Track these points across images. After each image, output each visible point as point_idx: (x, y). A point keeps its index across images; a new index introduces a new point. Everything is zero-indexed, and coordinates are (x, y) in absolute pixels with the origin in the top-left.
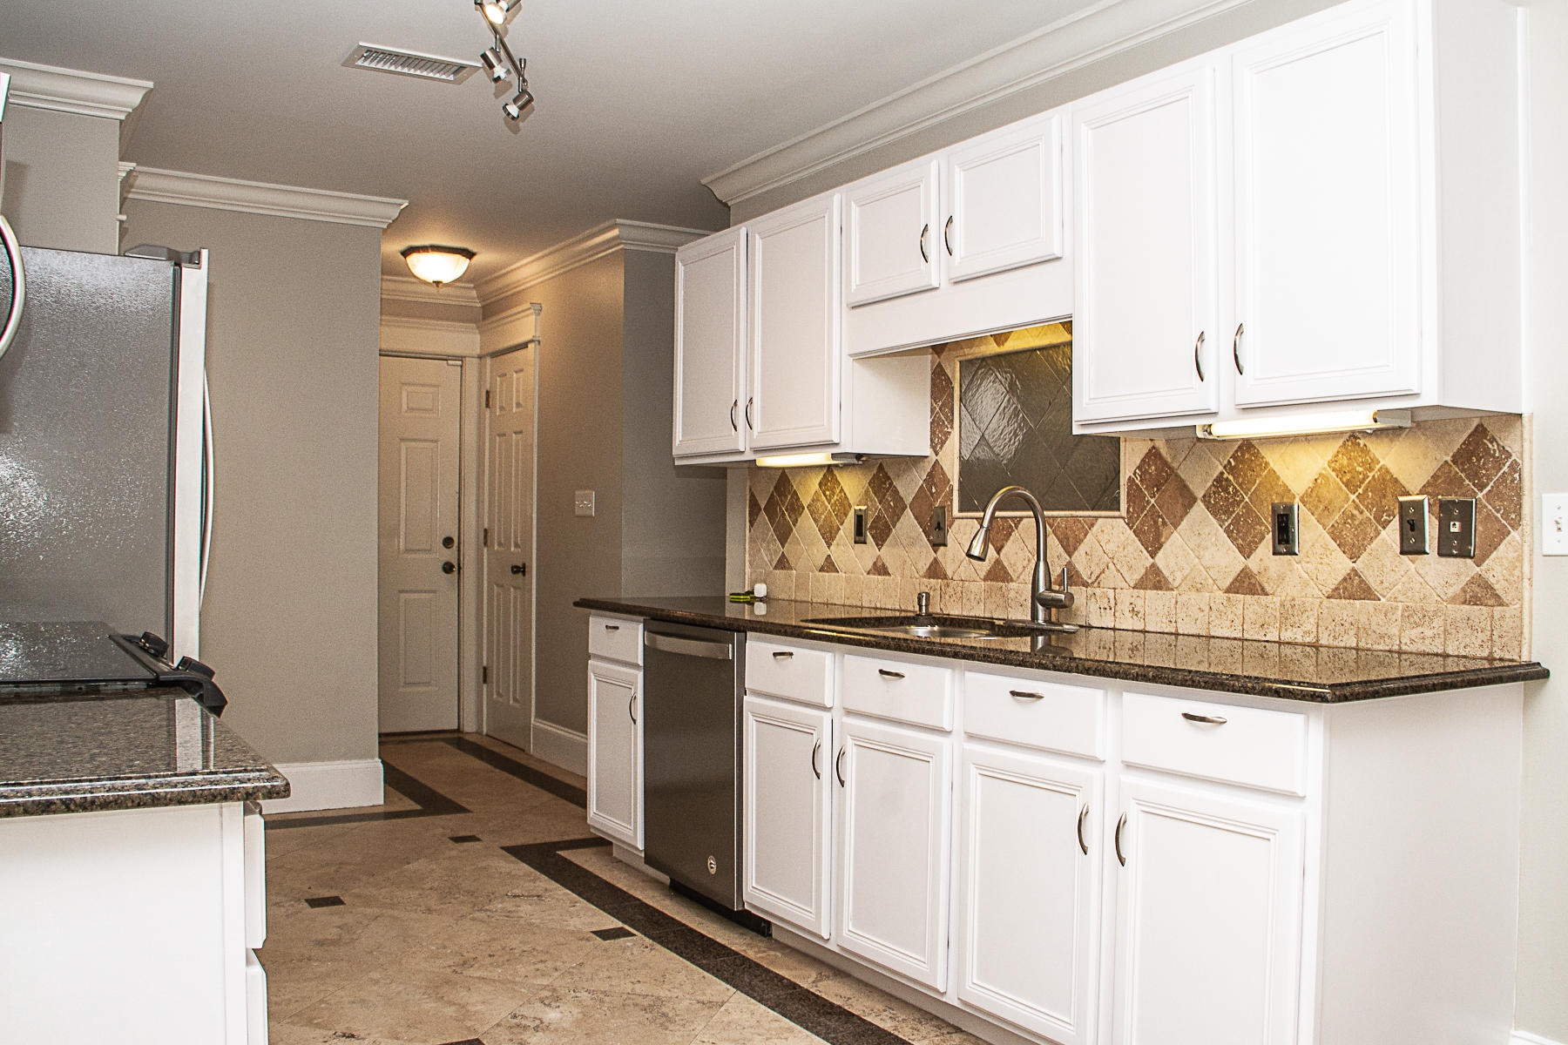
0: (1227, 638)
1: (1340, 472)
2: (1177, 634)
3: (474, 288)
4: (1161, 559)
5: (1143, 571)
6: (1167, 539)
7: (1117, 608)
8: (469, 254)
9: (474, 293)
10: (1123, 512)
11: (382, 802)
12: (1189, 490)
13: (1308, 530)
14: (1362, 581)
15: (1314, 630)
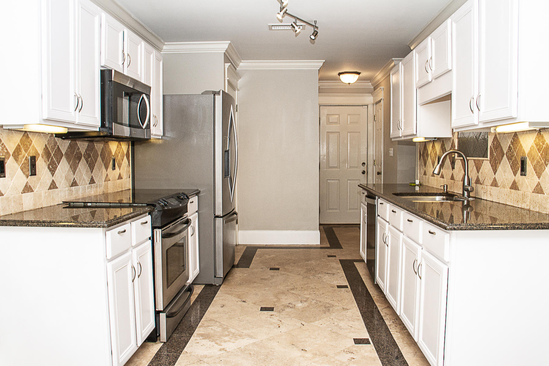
0: (510, 206)
1: (537, 145)
2: (499, 203)
3: (370, 82)
4: (497, 176)
5: (493, 179)
6: (498, 168)
7: (487, 193)
8: (359, 73)
9: (370, 84)
10: (489, 159)
11: (319, 244)
12: (503, 151)
13: (529, 167)
14: (541, 187)
15: (529, 204)
